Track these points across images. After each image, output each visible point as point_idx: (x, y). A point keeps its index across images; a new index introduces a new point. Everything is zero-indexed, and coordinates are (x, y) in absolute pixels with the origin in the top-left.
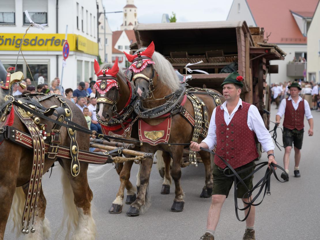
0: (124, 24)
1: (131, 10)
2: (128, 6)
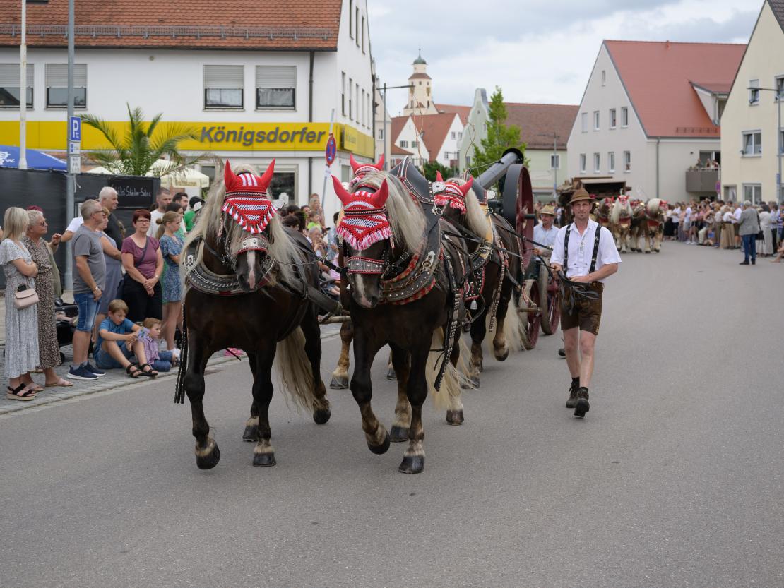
0: (410, 106)
1: (420, 83)
2: (416, 76)
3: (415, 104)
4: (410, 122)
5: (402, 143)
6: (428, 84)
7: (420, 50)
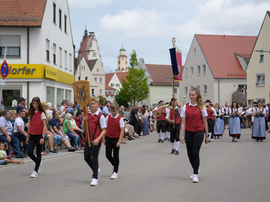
0: (118, 69)
1: (123, 59)
2: (121, 56)
3: (121, 69)
4: (115, 75)
5: (112, 85)
6: (126, 59)
7: (122, 44)
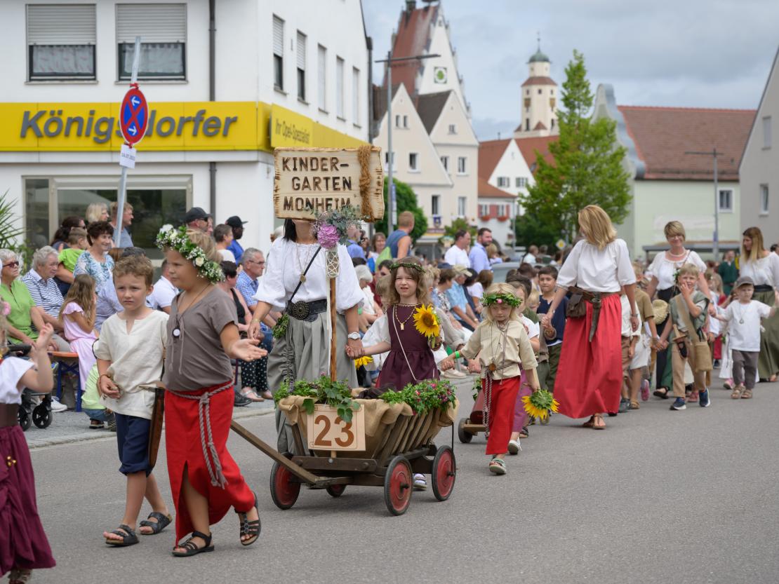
0: (524, 127)
1: (540, 92)
2: (531, 81)
3: (533, 125)
4: (513, 148)
5: (501, 181)
6: (552, 92)
7: (539, 40)
